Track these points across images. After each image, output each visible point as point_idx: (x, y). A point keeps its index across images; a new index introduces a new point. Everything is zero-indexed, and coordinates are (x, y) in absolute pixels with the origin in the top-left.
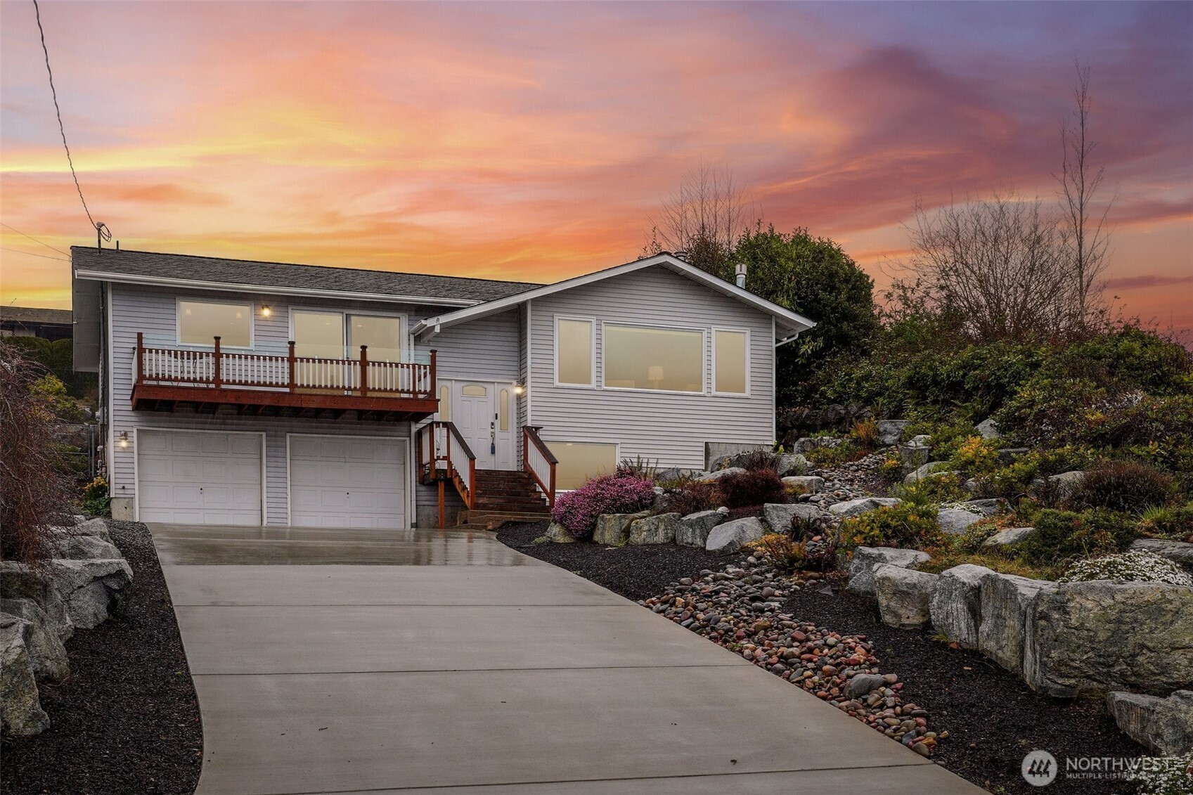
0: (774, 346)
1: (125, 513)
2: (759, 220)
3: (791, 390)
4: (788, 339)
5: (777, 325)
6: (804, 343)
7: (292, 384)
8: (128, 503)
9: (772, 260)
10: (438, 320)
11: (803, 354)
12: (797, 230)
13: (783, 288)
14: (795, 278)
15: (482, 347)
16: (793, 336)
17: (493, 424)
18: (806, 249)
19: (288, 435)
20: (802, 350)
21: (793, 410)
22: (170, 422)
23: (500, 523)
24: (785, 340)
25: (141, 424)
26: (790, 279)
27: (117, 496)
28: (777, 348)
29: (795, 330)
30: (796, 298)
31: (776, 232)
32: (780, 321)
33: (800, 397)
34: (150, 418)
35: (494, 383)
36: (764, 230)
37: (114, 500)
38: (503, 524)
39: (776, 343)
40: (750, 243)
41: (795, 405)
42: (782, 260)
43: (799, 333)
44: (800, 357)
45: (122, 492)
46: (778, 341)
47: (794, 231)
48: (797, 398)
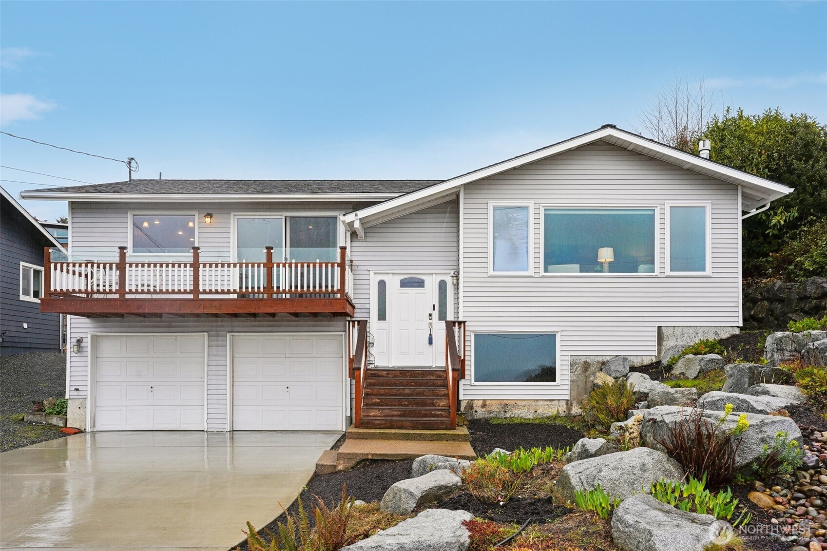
0: (740, 218)
1: (79, 413)
2: (729, 108)
3: (761, 262)
4: (757, 209)
5: (745, 196)
6: (775, 214)
7: (196, 291)
8: (81, 403)
9: (741, 138)
10: (356, 215)
11: (775, 225)
12: (767, 112)
13: (752, 163)
14: (765, 152)
15: (420, 240)
16: (764, 206)
17: (430, 315)
18: (777, 125)
19: (228, 335)
20: (774, 221)
21: (764, 281)
22: (121, 327)
23: (354, 462)
24: (754, 212)
25: (94, 330)
26: (760, 154)
27: (72, 397)
28: (743, 221)
29: (766, 200)
30: (766, 170)
31: (745, 114)
32: (748, 191)
33: (771, 268)
34: (104, 324)
35: (432, 274)
36: (734, 114)
37: (69, 401)
38: (358, 463)
39: (742, 216)
40: (718, 128)
41: (766, 276)
42: (752, 136)
43: (772, 203)
44: (770, 228)
45: (76, 393)
46: (744, 213)
47: (765, 112)
48: (768, 269)
